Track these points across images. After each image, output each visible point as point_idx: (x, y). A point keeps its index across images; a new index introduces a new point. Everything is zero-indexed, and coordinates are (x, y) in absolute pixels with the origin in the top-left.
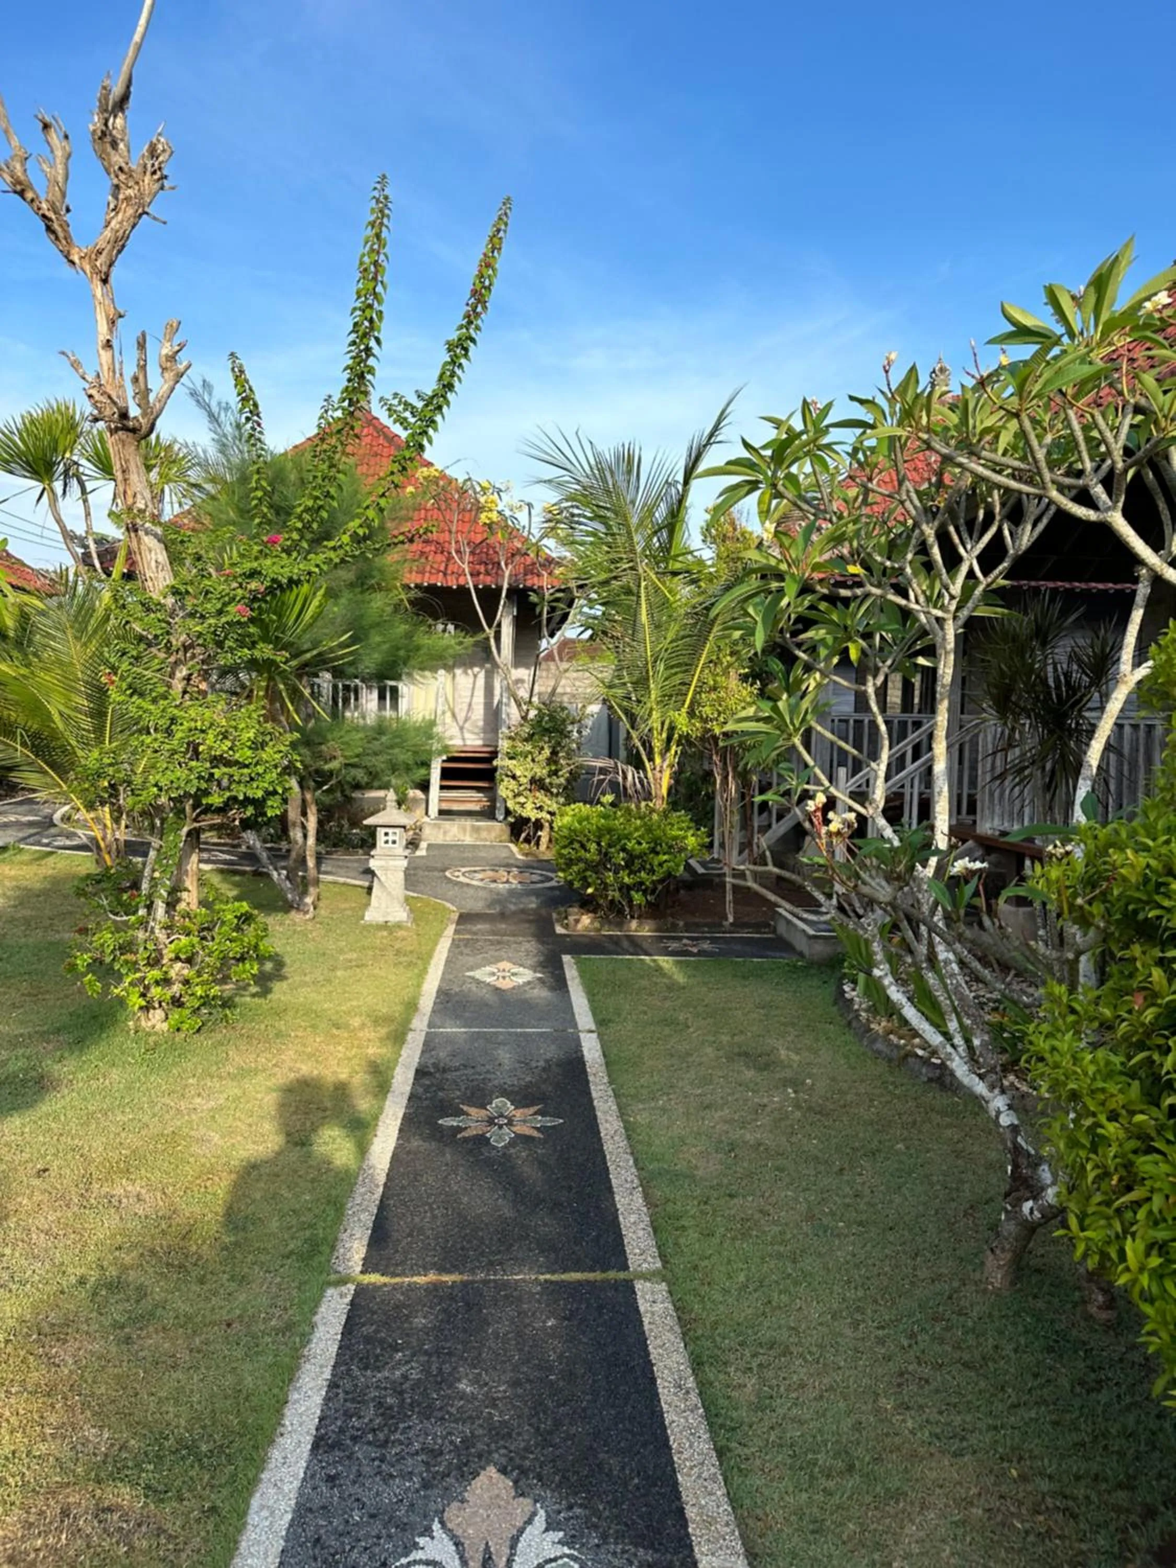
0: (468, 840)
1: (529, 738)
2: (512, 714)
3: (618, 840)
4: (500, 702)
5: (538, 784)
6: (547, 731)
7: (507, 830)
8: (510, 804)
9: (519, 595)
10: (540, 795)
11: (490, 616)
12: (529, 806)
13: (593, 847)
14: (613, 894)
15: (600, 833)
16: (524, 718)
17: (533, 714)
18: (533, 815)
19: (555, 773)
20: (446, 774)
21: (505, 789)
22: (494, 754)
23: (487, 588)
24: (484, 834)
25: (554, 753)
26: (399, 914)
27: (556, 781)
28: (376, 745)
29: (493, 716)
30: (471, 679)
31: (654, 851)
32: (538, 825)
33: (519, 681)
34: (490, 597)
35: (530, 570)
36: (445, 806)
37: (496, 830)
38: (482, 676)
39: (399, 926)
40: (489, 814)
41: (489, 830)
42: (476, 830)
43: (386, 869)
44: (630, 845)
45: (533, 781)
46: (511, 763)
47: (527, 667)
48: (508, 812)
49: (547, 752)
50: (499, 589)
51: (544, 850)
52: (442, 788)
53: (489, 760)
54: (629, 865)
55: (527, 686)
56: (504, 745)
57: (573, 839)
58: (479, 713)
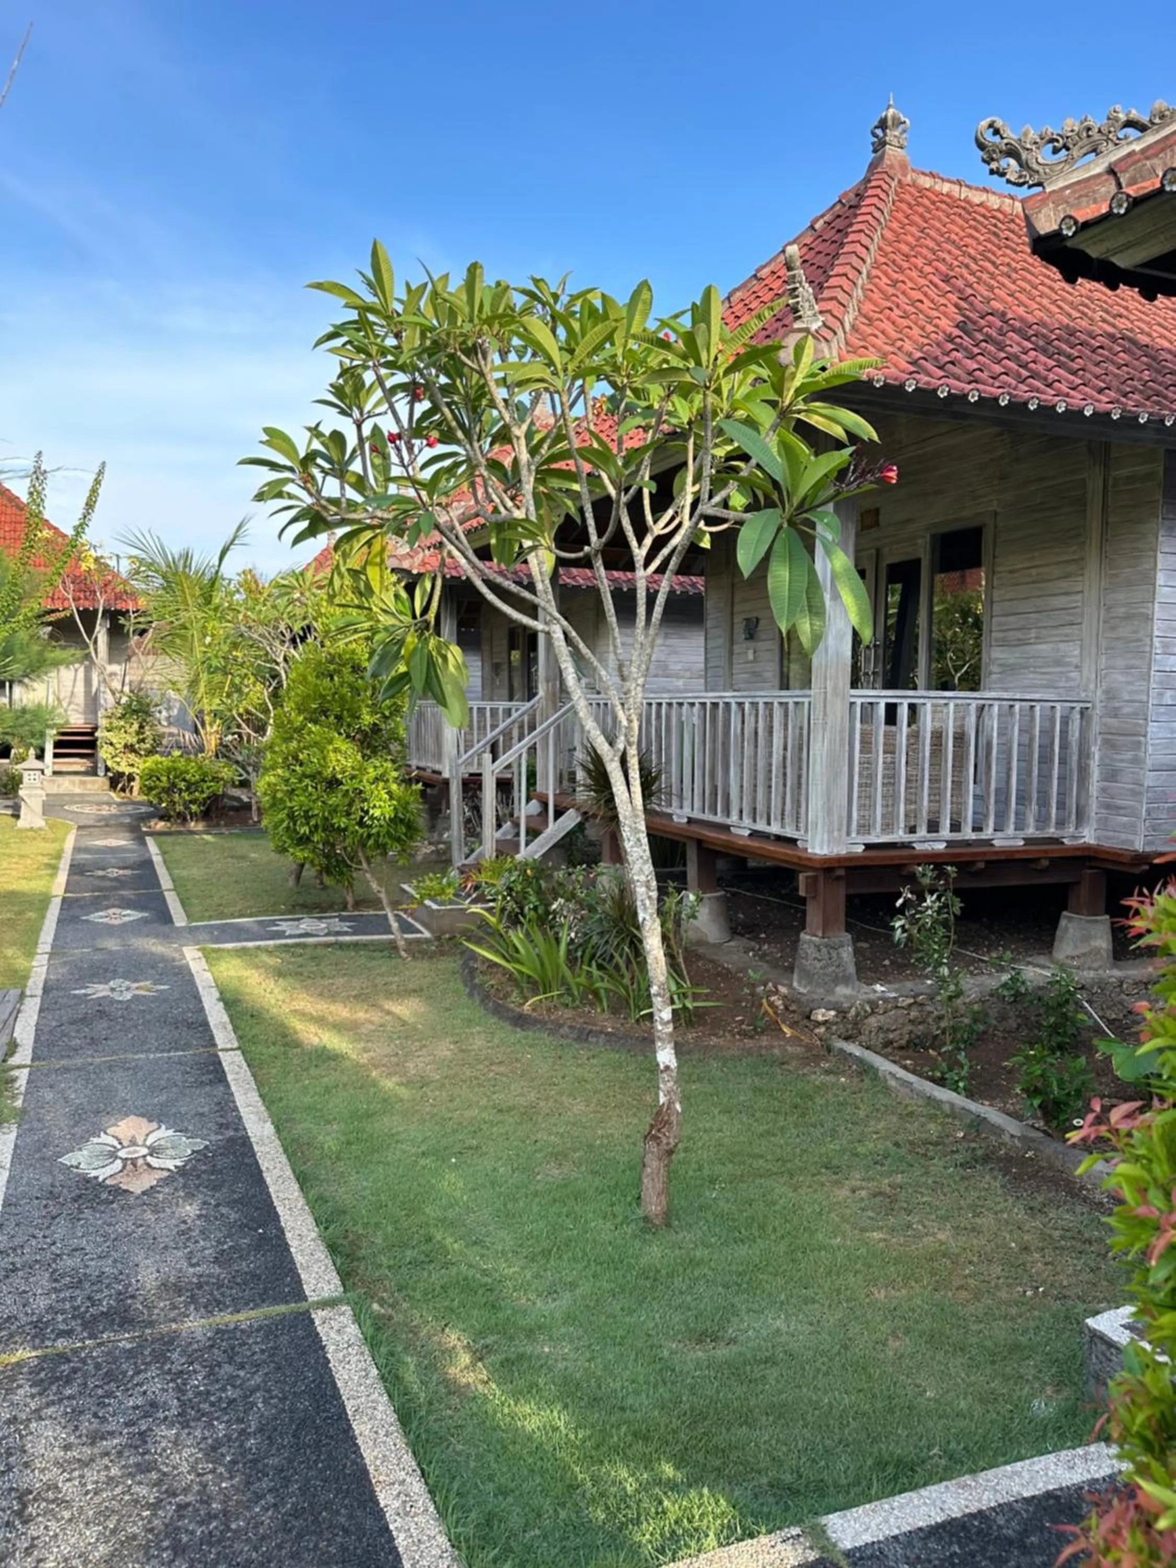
0: (77, 790)
1: (123, 717)
2: (108, 700)
3: (181, 775)
4: (98, 690)
5: (130, 748)
6: (135, 712)
7: (107, 783)
8: (109, 763)
9: (113, 616)
10: (132, 756)
11: (90, 630)
12: (123, 764)
13: (164, 779)
14: (180, 808)
15: (169, 770)
16: (118, 703)
17: (124, 700)
18: (128, 770)
19: (143, 741)
20: (58, 745)
21: (104, 753)
22: (96, 729)
23: (86, 610)
24: (89, 786)
25: (141, 727)
26: (40, 822)
27: (143, 746)
28: (21, 721)
29: (93, 702)
30: (72, 673)
31: (203, 781)
32: (131, 778)
33: (112, 674)
34: (89, 617)
35: (118, 597)
36: (57, 768)
37: (100, 782)
38: (82, 670)
39: (40, 829)
40: (93, 772)
41: (93, 783)
42: (83, 783)
43: (30, 796)
44: (188, 777)
45: (126, 746)
46: (108, 734)
47: (119, 663)
48: (107, 769)
49: (136, 726)
50: (96, 611)
51: (136, 794)
52: (56, 756)
53: (92, 734)
54: (188, 789)
55: (120, 678)
56: (103, 722)
57: (151, 775)
58: (80, 698)
